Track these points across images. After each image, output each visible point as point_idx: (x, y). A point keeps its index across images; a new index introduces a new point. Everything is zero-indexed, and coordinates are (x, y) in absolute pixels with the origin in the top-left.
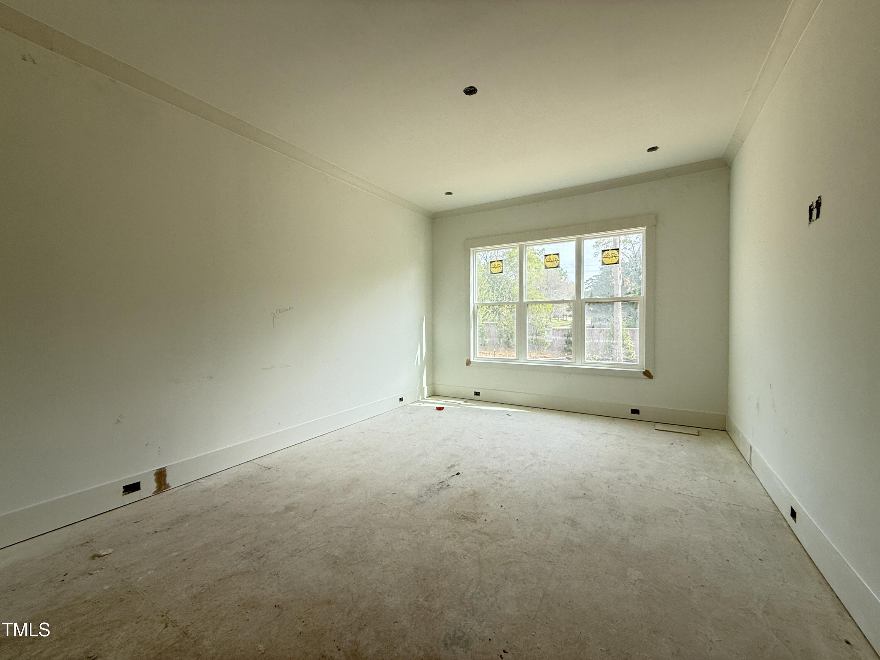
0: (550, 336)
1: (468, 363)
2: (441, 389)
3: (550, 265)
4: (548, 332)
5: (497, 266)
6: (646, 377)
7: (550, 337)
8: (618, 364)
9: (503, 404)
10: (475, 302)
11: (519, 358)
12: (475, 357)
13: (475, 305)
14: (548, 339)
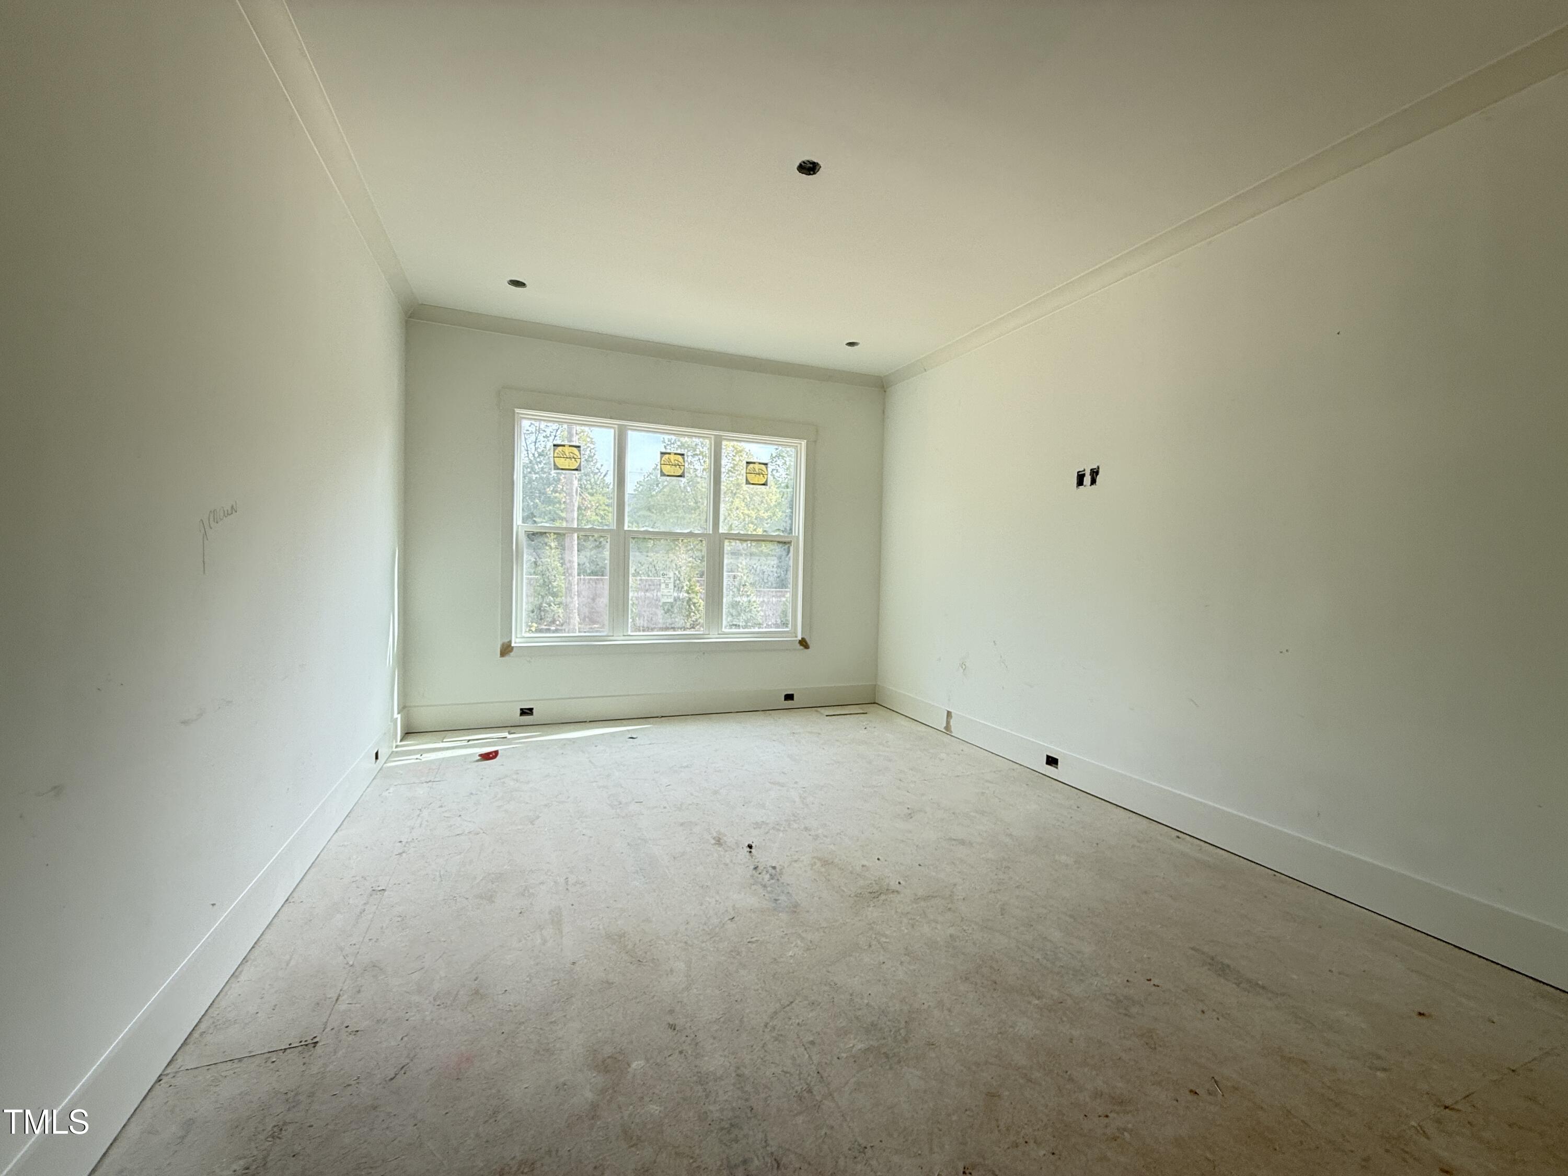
0: (669, 592)
1: (506, 650)
2: (425, 716)
3: (668, 472)
4: (667, 585)
5: (567, 455)
6: (802, 647)
7: (669, 594)
8: (766, 633)
9: (586, 722)
10: (518, 524)
11: (613, 632)
12: (518, 636)
13: (520, 527)
14: (666, 597)
